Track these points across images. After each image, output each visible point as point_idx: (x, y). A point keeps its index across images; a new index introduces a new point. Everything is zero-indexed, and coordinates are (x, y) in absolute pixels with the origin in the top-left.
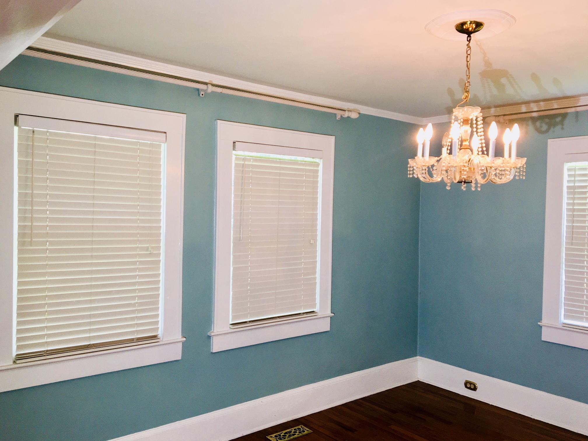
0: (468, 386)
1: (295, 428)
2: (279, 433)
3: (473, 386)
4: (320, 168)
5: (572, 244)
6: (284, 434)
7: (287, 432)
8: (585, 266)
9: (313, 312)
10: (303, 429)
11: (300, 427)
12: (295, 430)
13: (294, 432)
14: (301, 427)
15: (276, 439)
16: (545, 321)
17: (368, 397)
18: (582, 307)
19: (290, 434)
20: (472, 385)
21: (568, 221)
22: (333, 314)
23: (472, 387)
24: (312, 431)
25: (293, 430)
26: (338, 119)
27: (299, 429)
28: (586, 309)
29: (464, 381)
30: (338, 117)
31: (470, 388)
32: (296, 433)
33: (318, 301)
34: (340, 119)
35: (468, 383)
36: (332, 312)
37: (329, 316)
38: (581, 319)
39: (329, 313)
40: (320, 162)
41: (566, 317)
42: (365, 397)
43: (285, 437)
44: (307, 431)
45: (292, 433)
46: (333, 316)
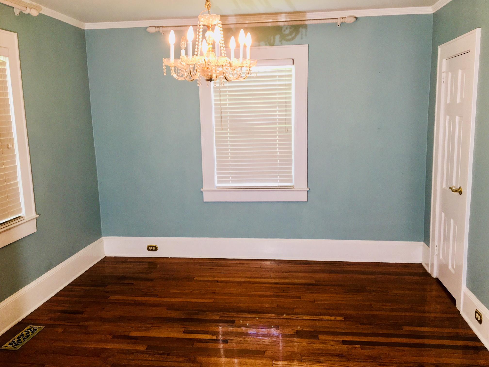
0: (150, 248)
1: (24, 330)
2: (11, 340)
3: (155, 248)
4: (7, 67)
5: (222, 129)
6: (17, 339)
7: (19, 337)
8: (229, 144)
9: (19, 217)
10: (33, 328)
11: (28, 327)
12: (25, 331)
13: (26, 334)
14: (31, 327)
15: (12, 346)
16: (205, 187)
17: (73, 282)
18: (228, 173)
19: (24, 337)
20: (153, 247)
21: (216, 113)
22: (38, 216)
23: (153, 249)
24: (44, 327)
25: (24, 332)
26: (17, 15)
27: (29, 329)
28: (231, 174)
29: (146, 246)
30: (17, 12)
31: (152, 250)
32: (29, 334)
33: (23, 206)
34: (19, 15)
35: (150, 246)
36: (37, 213)
37: (35, 218)
38: (228, 182)
39: (34, 215)
40: (7, 60)
41: (219, 182)
42: (71, 283)
43: (20, 341)
44: (39, 328)
45: (25, 335)
46: (38, 217)
